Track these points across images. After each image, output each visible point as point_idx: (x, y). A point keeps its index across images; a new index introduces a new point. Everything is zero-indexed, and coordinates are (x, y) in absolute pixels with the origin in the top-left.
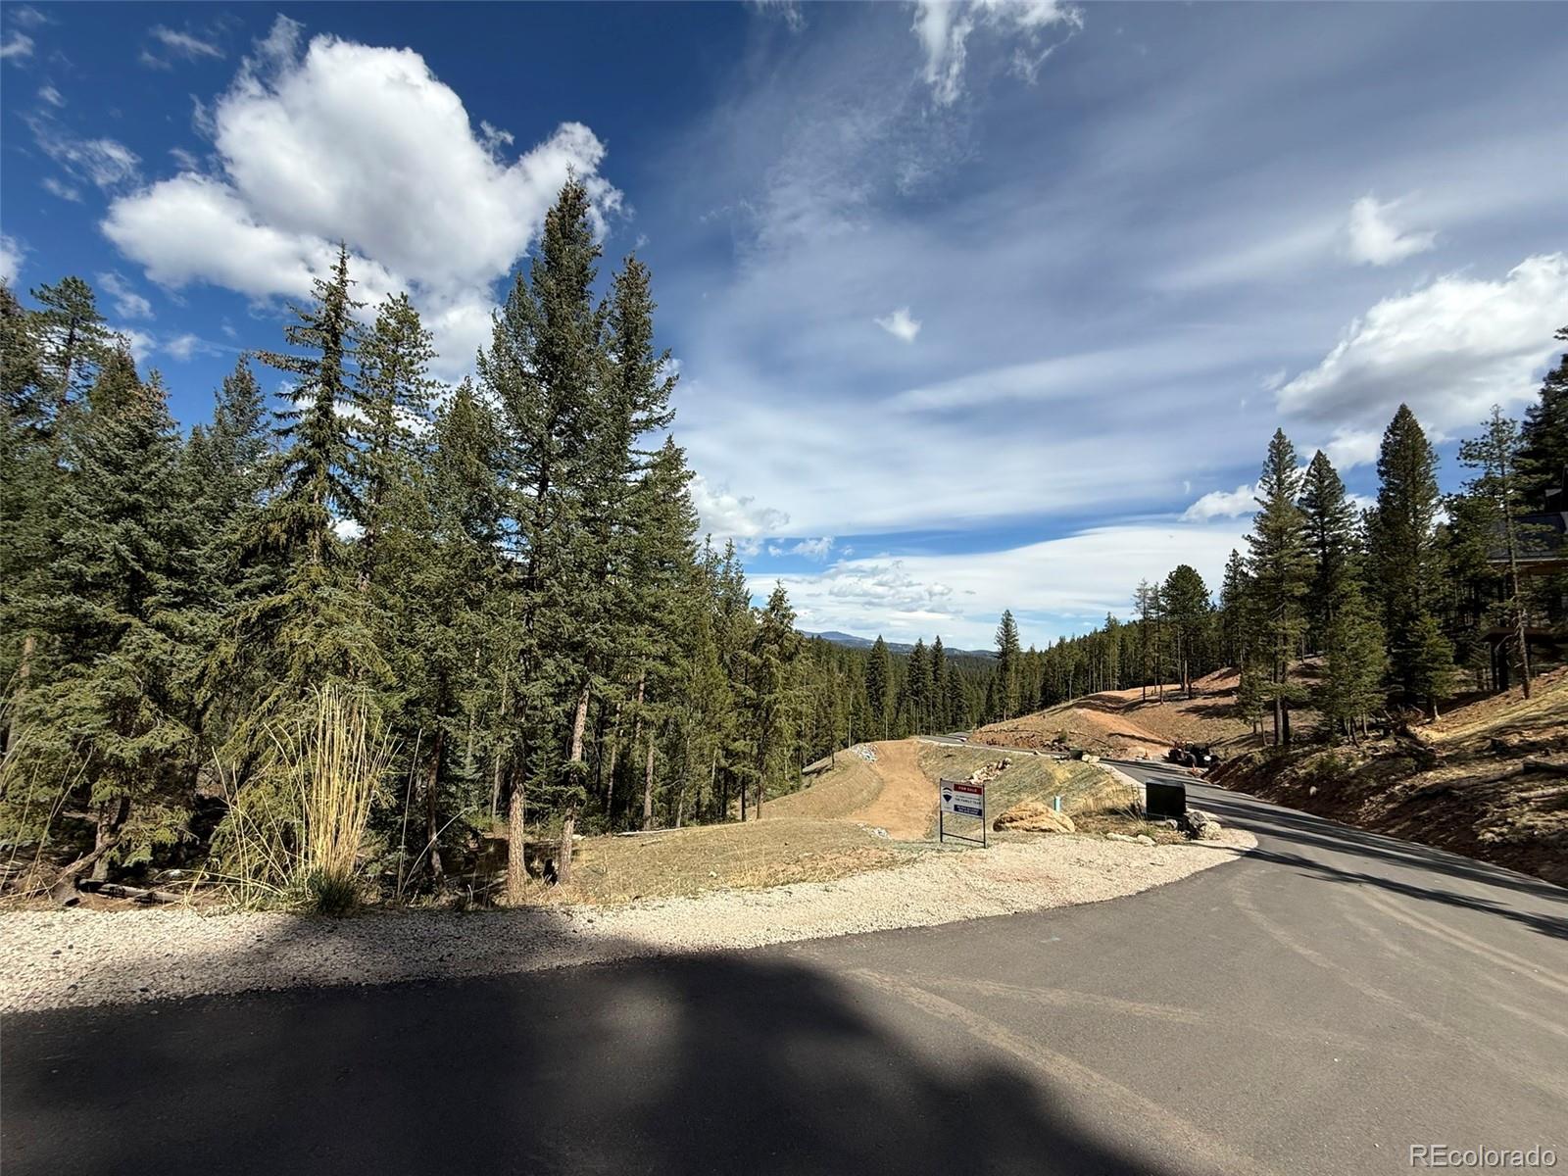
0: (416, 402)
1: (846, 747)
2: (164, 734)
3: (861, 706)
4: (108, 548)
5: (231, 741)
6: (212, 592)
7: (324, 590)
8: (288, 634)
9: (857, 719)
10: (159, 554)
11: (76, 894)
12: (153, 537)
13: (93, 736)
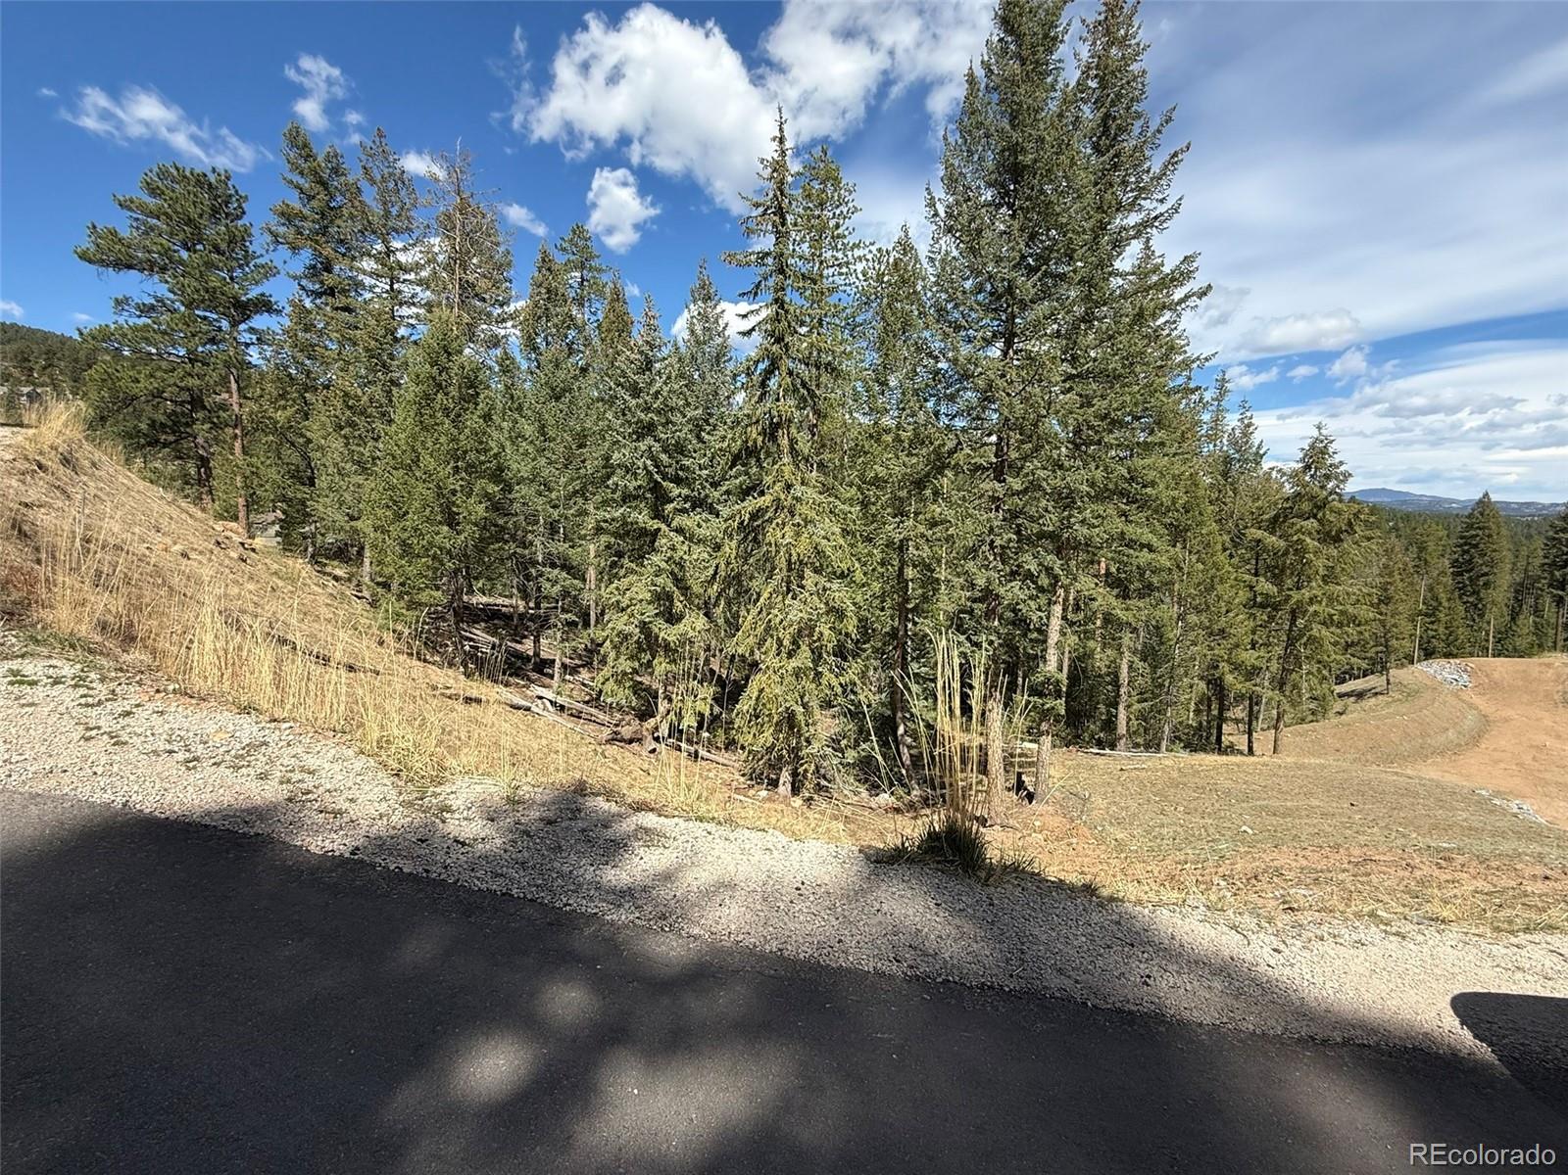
0: (844, 270)
1: (1412, 662)
2: (694, 624)
3: (1440, 603)
4: (640, 464)
5: (740, 633)
6: (707, 496)
7: (798, 490)
8: (772, 534)
9: (1432, 623)
10: (670, 466)
11: (654, 745)
12: (665, 451)
13: (651, 622)
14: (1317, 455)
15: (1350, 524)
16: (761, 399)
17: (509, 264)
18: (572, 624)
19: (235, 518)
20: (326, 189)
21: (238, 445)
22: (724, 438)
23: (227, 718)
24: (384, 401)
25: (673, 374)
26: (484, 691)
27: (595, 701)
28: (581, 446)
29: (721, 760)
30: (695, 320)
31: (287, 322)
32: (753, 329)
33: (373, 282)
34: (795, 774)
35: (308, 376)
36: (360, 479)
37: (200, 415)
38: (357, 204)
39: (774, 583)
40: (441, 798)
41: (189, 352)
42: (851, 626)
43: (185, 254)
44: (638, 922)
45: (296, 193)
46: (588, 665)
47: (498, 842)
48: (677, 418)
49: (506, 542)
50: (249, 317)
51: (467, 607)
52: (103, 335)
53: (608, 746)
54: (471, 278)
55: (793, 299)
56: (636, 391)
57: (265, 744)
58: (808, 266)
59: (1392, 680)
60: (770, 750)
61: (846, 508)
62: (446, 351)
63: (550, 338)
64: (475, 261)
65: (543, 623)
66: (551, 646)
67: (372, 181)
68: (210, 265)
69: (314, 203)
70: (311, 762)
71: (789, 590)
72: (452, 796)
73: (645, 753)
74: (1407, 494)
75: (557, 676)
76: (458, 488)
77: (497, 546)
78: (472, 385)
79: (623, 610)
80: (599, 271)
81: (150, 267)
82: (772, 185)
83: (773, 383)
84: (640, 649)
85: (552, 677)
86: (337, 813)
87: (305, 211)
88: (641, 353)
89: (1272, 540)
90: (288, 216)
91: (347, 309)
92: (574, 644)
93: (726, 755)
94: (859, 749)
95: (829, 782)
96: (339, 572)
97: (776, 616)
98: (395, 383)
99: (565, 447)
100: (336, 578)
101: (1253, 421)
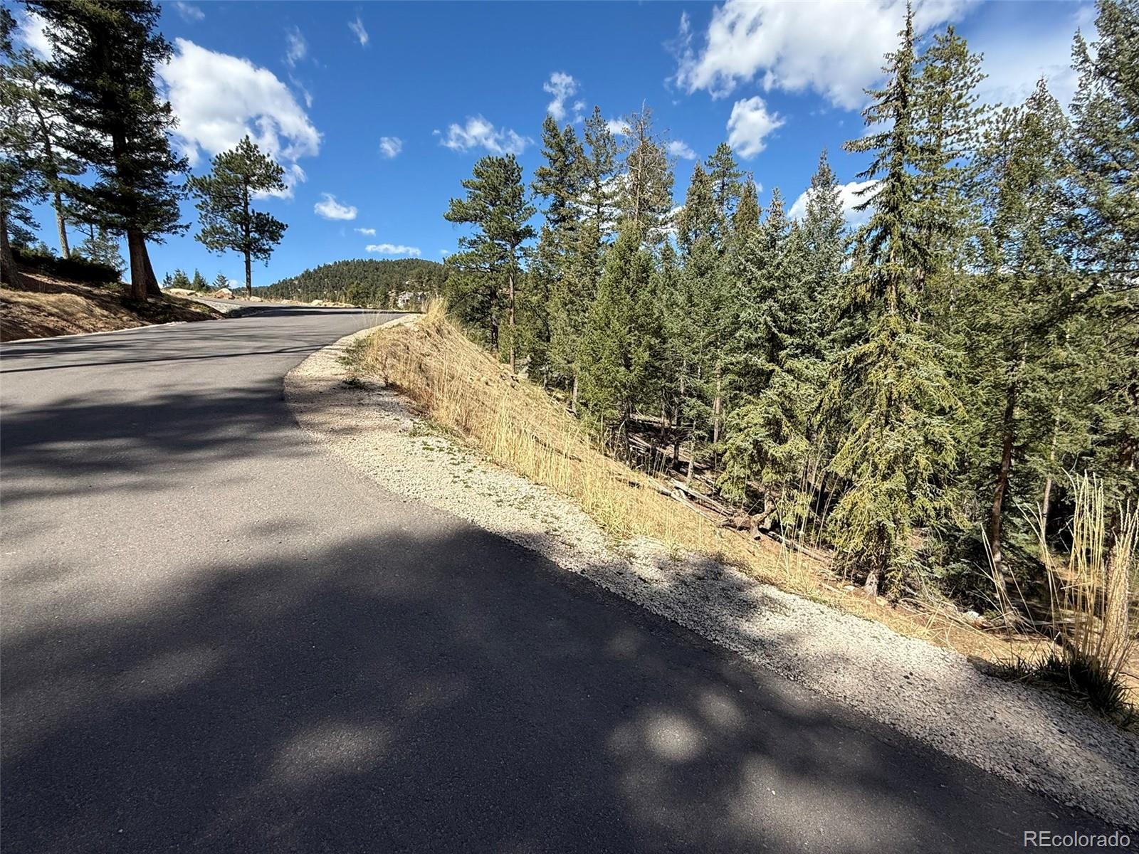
0: (964, 136)
2: (797, 444)
4: (762, 320)
5: (839, 455)
6: (815, 344)
7: (903, 337)
8: (874, 375)
10: (786, 321)
11: (759, 534)
12: (782, 309)
13: (762, 441)
16: (872, 262)
17: (672, 183)
18: (702, 438)
19: (509, 362)
20: (564, 154)
21: (512, 318)
22: (835, 296)
23: (514, 479)
24: (590, 286)
25: (793, 249)
26: (642, 478)
27: (716, 494)
28: (717, 309)
29: (813, 555)
30: (813, 203)
31: (540, 242)
32: (868, 203)
33: (588, 208)
34: (881, 578)
35: (549, 274)
36: (574, 337)
37: (494, 302)
38: (581, 159)
39: (873, 416)
40: (629, 548)
41: (491, 265)
42: (950, 458)
43: (491, 208)
44: (769, 667)
45: (548, 159)
46: (711, 468)
47: (666, 584)
48: (794, 283)
49: (659, 378)
50: (520, 241)
51: (633, 422)
52: (454, 261)
53: (724, 530)
54: (646, 196)
55: (909, 172)
56: (761, 264)
57: (533, 497)
58: (925, 140)
60: (859, 554)
61: (952, 352)
62: (630, 249)
63: (698, 231)
64: (649, 184)
65: (681, 436)
66: (687, 453)
67: (591, 143)
68: (503, 213)
69: (557, 164)
70: (556, 512)
71: (887, 423)
72: (636, 548)
73: (752, 539)
75: (689, 474)
76: (633, 342)
77: (653, 381)
78: (645, 269)
79: (740, 430)
80: (736, 176)
81: (476, 218)
82: (896, 75)
83: (884, 247)
84: (752, 460)
85: (686, 474)
86: (572, 546)
87: (552, 171)
88: (768, 234)
90: (543, 176)
91: (572, 229)
92: (703, 453)
93: (818, 551)
94: (949, 567)
95: (914, 590)
96: (559, 396)
97: (873, 444)
98: (597, 273)
99: (705, 310)
100: (558, 399)
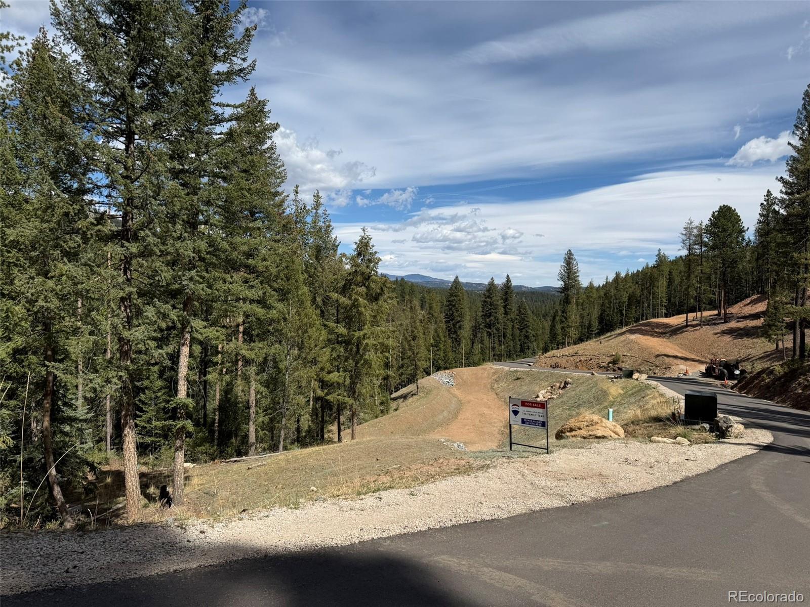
1: (429, 374)
3: (440, 339)
9: (438, 350)
14: (364, 246)
15: (382, 289)
59: (419, 386)
74: (429, 277)
89: (344, 300)
101: (331, 224)
